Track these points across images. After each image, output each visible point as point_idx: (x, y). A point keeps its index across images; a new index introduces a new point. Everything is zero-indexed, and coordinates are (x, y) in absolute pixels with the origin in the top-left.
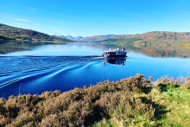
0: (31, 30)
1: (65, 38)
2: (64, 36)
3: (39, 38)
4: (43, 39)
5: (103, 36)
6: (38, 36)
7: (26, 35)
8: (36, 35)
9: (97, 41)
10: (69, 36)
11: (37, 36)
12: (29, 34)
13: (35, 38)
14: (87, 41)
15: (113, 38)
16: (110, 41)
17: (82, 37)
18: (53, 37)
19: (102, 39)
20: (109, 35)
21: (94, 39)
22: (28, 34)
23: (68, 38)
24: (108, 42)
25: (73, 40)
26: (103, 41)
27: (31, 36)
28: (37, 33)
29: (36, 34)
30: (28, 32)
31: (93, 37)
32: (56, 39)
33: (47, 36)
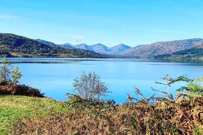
0: (14, 35)
1: (89, 49)
2: (86, 46)
3: (28, 51)
4: (35, 54)
5: (177, 43)
6: (27, 47)
7: (2, 46)
8: (23, 46)
9: (163, 53)
10: (99, 44)
11: (23, 48)
12: (8, 44)
13: (18, 51)
14: (139, 56)
15: (200, 47)
16: (191, 55)
17: (128, 47)
18: (59, 48)
19: (173, 49)
20: (191, 40)
21: (154, 49)
22: (5, 44)
23: (96, 50)
24: (186, 55)
25: (108, 53)
26: (174, 53)
27: (11, 47)
28: (25, 40)
29: (23, 43)
30: (7, 39)
31: (153, 46)
32: (65, 53)
33: (47, 46)
